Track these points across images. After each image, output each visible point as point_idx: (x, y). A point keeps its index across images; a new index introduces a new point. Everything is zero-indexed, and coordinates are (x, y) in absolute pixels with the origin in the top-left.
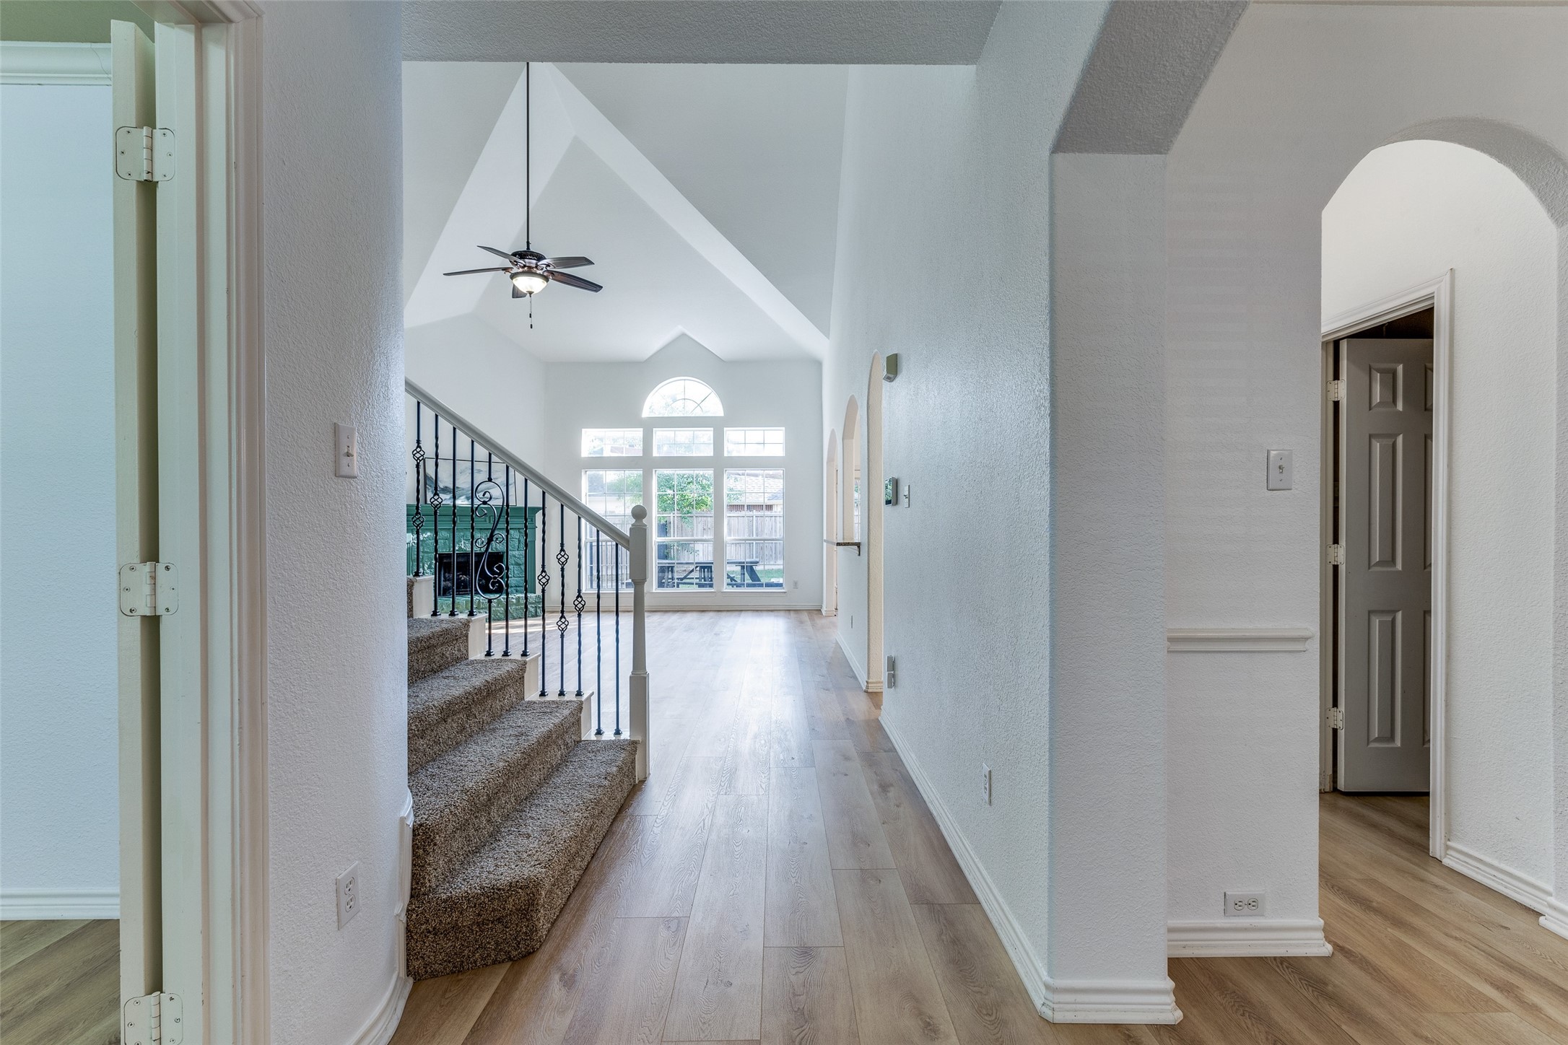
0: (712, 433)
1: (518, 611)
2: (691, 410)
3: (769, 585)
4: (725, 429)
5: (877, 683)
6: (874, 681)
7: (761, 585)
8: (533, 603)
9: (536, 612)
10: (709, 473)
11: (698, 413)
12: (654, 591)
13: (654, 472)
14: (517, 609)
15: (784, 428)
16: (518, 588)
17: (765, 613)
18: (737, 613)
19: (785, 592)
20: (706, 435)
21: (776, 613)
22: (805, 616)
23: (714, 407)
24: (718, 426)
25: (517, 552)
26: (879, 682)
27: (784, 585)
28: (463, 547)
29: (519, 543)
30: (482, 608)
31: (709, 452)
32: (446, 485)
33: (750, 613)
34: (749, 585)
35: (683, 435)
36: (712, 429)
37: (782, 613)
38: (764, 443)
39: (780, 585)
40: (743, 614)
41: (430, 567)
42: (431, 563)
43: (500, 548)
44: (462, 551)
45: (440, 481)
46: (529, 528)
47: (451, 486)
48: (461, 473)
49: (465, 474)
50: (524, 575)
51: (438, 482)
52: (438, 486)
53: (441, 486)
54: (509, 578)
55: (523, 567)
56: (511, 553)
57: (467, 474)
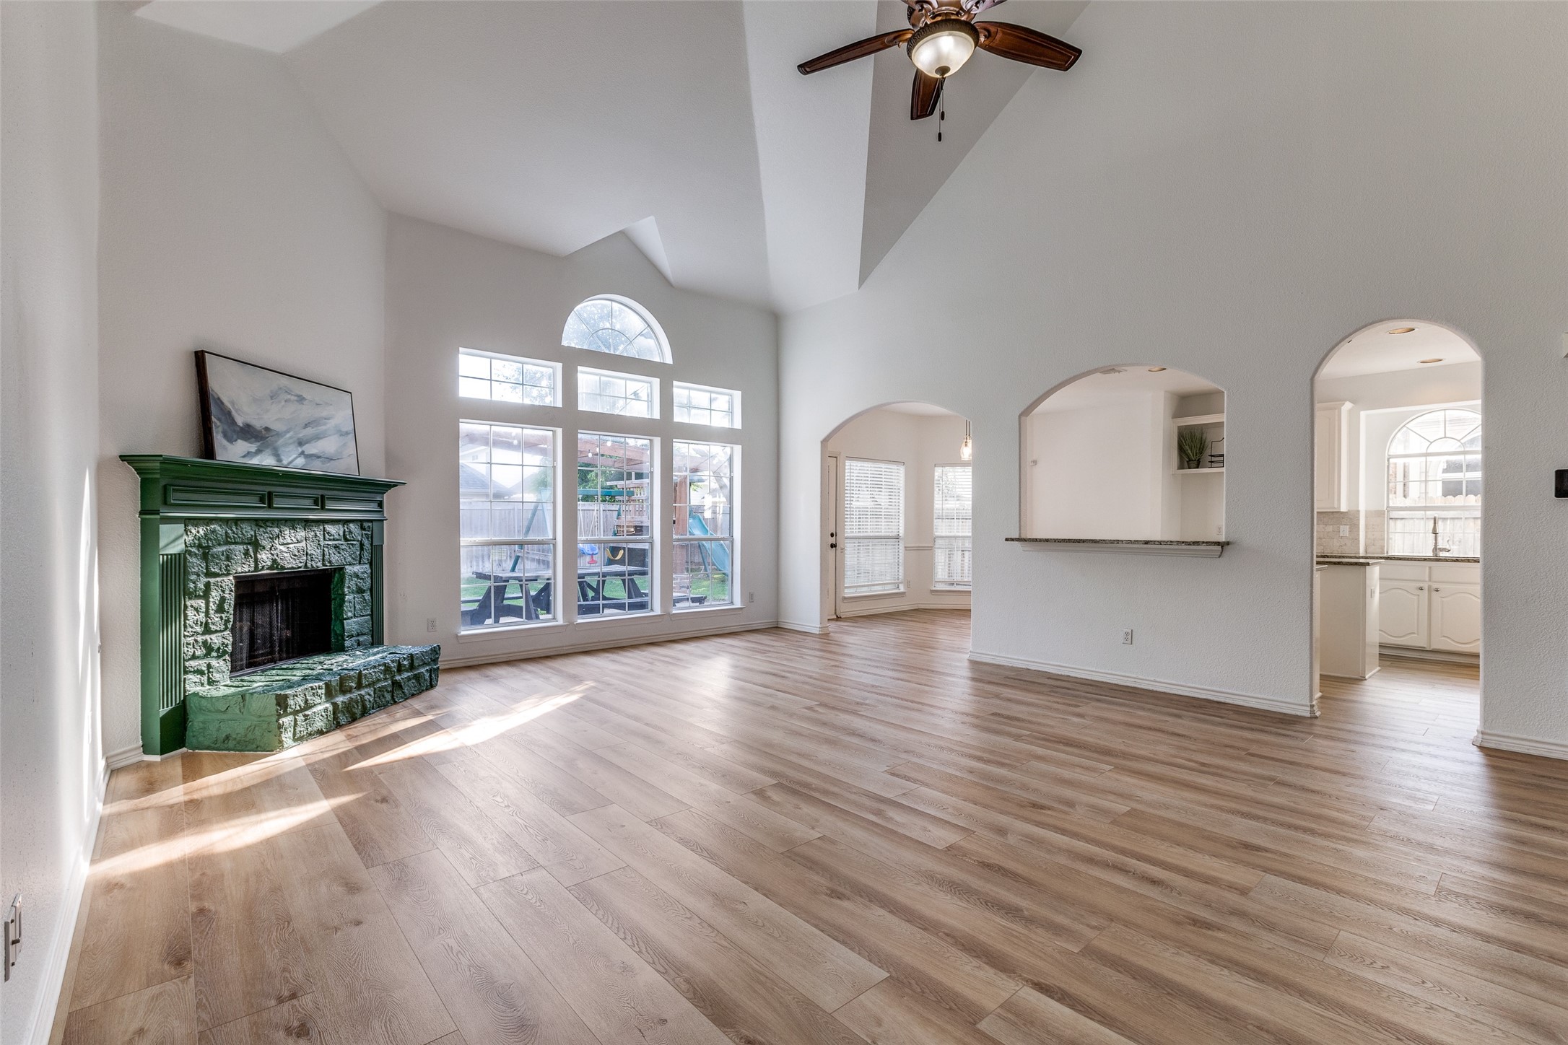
0: (659, 388)
1: (410, 683)
2: (622, 347)
4: (673, 382)
8: (429, 664)
9: (431, 678)
12: (578, 621)
13: (581, 434)
14: (409, 680)
15: (740, 392)
16: (360, 639)
19: (740, 609)
20: (653, 389)
23: (659, 349)
24: (665, 377)
25: (359, 568)
28: (278, 560)
29: (362, 549)
30: (364, 687)
31: (656, 413)
32: (245, 420)
36: (659, 380)
38: (711, 410)
41: (220, 609)
42: (223, 600)
43: (336, 559)
44: (277, 568)
45: (236, 410)
46: (375, 520)
47: (258, 424)
48: (272, 397)
49: (280, 402)
50: (369, 612)
51: (234, 413)
52: (233, 422)
53: (240, 421)
54: (346, 619)
55: (367, 596)
56: (349, 569)
57: (283, 403)
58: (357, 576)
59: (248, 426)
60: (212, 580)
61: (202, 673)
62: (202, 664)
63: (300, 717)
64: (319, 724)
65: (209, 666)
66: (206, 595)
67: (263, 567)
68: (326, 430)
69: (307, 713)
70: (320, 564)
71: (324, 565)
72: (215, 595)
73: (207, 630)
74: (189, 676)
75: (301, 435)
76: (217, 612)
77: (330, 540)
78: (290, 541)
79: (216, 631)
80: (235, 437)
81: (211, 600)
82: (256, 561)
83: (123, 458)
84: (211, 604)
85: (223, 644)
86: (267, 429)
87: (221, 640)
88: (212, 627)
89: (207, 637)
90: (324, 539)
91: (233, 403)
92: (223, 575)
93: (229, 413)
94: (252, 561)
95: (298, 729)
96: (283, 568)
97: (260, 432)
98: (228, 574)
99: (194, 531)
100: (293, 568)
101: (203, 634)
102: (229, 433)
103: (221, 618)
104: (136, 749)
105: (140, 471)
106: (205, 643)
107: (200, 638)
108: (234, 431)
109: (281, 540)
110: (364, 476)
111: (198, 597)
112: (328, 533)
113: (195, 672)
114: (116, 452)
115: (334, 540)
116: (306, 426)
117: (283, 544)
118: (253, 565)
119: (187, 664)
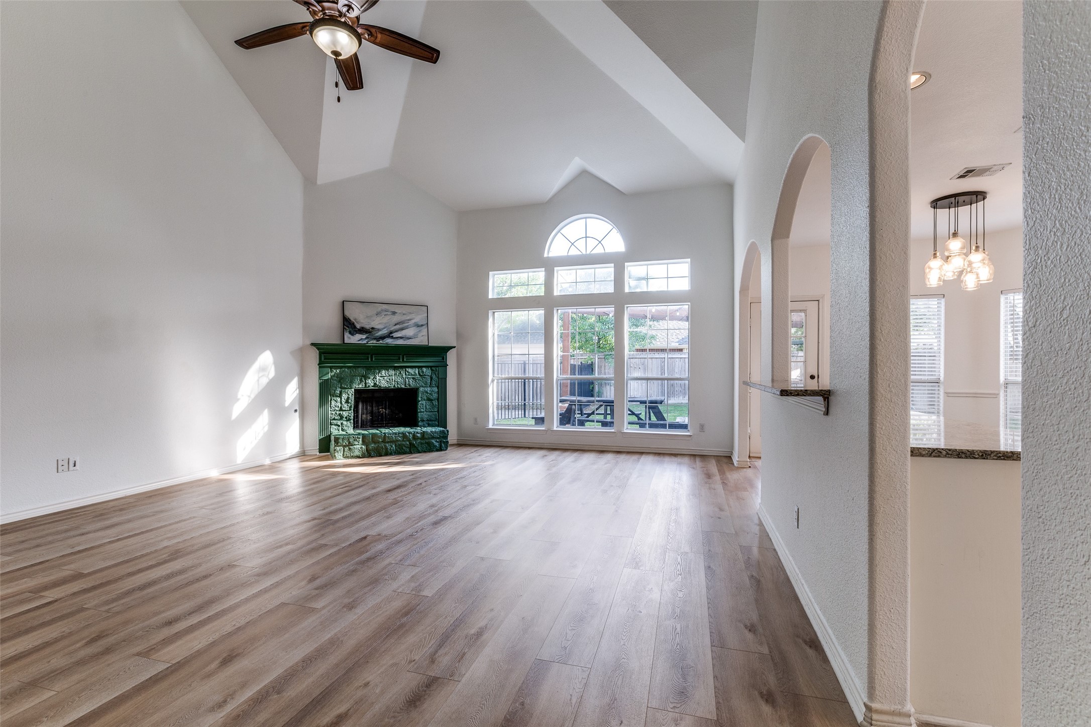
0: (612, 270)
1: (423, 445)
2: (592, 248)
3: (673, 426)
4: (626, 264)
5: (893, 713)
6: (885, 707)
7: (663, 426)
8: (438, 438)
9: (441, 446)
10: (610, 310)
11: (599, 250)
12: (555, 429)
13: (555, 311)
14: (422, 444)
15: (689, 260)
16: (430, 422)
17: (667, 459)
18: (635, 457)
19: (690, 436)
20: (607, 272)
21: (679, 459)
22: (713, 467)
23: (616, 243)
24: (618, 262)
25: (429, 389)
26: (900, 714)
27: (689, 427)
28: (378, 383)
29: (431, 380)
30: (388, 442)
31: (610, 289)
32: (363, 326)
33: (650, 458)
34: (652, 426)
35: (584, 273)
36: (613, 265)
37: (686, 460)
38: (668, 278)
39: (684, 427)
40: (644, 458)
41: (347, 402)
42: (348, 398)
43: (412, 384)
44: (377, 387)
45: (357, 322)
46: (440, 366)
47: (368, 327)
48: (377, 315)
49: (381, 316)
50: (436, 410)
51: (355, 323)
52: (355, 327)
53: (358, 326)
54: (419, 412)
55: (435, 403)
56: (421, 389)
57: (383, 316)
58: (427, 393)
59: (363, 328)
60: (343, 390)
61: (339, 426)
62: (339, 423)
63: (347, 449)
64: (357, 453)
65: (342, 424)
66: (340, 396)
67: (369, 386)
68: (408, 325)
69: (350, 447)
70: (403, 386)
71: (405, 386)
72: (344, 396)
73: (341, 410)
74: (333, 426)
75: (392, 329)
76: (345, 403)
77: (409, 375)
78: (384, 375)
79: (345, 410)
80: (355, 333)
81: (343, 397)
82: (366, 384)
83: (313, 344)
84: (343, 399)
85: (348, 415)
86: (373, 328)
87: (347, 414)
88: (343, 408)
89: (341, 412)
90: (406, 375)
91: (355, 320)
92: (348, 388)
93: (353, 324)
94: (363, 383)
95: (345, 453)
96: (380, 387)
97: (369, 330)
98: (351, 388)
99: (335, 371)
100: (386, 387)
101: (339, 411)
102: (352, 332)
103: (348, 405)
104: (316, 449)
105: (318, 349)
106: (340, 414)
107: (338, 412)
108: (355, 331)
109: (380, 375)
110: (432, 344)
111: (337, 396)
112: (408, 372)
113: (335, 425)
114: (309, 343)
115: (412, 375)
116: (396, 325)
117: (381, 377)
118: (364, 385)
119: (332, 421)
